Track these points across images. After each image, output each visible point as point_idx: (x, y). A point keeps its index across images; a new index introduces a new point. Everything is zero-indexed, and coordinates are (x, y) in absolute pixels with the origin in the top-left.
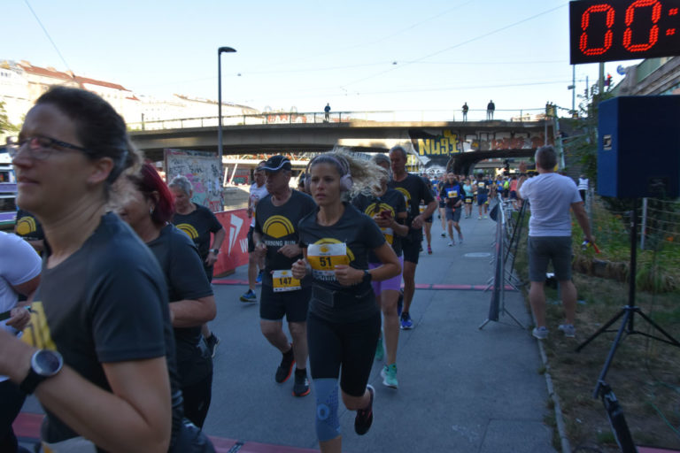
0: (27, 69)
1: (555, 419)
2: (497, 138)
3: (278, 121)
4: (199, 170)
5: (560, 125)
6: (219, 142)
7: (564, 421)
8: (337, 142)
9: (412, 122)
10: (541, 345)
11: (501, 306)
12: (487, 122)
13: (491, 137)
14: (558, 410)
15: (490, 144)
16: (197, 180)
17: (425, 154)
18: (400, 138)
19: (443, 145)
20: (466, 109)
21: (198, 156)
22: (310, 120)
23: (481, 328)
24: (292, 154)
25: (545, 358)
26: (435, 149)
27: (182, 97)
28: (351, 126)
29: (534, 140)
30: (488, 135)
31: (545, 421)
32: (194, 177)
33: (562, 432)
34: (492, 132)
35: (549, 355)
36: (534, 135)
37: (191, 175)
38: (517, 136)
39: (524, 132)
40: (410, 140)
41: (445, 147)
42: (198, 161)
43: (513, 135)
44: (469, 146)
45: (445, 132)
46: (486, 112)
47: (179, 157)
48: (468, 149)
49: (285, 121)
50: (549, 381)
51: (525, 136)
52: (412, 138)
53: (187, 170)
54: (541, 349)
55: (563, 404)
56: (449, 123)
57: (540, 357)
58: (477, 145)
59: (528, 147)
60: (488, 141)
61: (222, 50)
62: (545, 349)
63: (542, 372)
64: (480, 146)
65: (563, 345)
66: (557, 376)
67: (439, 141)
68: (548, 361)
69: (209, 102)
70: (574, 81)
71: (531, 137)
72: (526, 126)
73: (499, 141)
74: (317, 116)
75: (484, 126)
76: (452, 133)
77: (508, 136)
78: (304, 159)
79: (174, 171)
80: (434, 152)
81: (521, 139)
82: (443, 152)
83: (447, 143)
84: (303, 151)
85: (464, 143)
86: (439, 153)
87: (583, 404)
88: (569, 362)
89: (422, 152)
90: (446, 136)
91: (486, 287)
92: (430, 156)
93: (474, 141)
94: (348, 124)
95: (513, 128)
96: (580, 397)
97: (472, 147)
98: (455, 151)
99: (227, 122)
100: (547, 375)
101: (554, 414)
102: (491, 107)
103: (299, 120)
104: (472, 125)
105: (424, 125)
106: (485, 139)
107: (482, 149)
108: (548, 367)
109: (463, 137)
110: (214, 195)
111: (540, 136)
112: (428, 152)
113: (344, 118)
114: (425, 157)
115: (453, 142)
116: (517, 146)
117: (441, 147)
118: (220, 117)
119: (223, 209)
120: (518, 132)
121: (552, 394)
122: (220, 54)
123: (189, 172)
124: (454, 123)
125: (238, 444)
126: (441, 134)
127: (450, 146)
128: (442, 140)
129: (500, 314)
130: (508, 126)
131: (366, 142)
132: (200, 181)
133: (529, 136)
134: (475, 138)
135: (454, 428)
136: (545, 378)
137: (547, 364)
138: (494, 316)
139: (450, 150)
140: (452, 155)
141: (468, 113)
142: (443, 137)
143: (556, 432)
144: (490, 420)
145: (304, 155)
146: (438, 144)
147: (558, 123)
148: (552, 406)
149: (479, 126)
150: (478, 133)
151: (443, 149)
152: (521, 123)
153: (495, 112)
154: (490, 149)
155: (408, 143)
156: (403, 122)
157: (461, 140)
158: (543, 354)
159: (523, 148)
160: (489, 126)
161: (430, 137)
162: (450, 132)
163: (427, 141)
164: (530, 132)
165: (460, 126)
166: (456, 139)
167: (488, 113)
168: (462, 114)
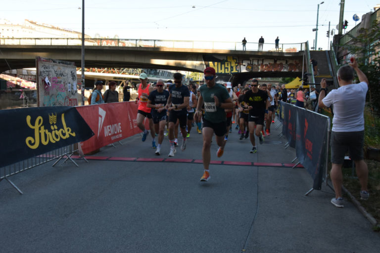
2: (264, 63)
4: (62, 75)
5: (311, 55)
8: (150, 61)
9: (206, 50)
12: (258, 52)
13: (260, 62)
15: (260, 67)
16: (60, 82)
18: (197, 60)
19: (226, 66)
21: (61, 64)
22: (129, 44)
24: (116, 70)
26: (221, 69)
27: (32, 22)
28: (162, 50)
29: (290, 65)
30: (258, 60)
32: (58, 80)
34: (262, 59)
36: (290, 62)
37: (56, 78)
38: (278, 62)
39: (283, 60)
40: (203, 62)
41: (228, 68)
42: (62, 68)
43: (275, 61)
44: (245, 67)
45: (229, 57)
47: (47, 64)
48: (244, 70)
51: (284, 63)
52: (205, 61)
53: (53, 75)
56: (231, 51)
58: (250, 68)
59: (285, 70)
60: (258, 65)
64: (252, 68)
67: (224, 64)
69: (53, 28)
70: (317, 25)
71: (288, 63)
72: (286, 55)
73: (266, 65)
74: (138, 41)
75: (257, 54)
76: (233, 59)
77: (272, 62)
78: (124, 73)
79: (43, 75)
80: (220, 72)
81: (281, 64)
82: (226, 72)
83: (229, 65)
84: (125, 67)
85: (241, 66)
86: (223, 72)
90: (229, 60)
93: (248, 64)
94: (158, 48)
95: (276, 56)
97: (246, 70)
98: (234, 71)
102: (262, 41)
103: (121, 45)
104: (248, 53)
105: (214, 52)
106: (257, 64)
107: (254, 71)
109: (241, 62)
110: (72, 94)
111: (294, 63)
113: (158, 44)
115: (233, 65)
116: (278, 69)
117: (225, 68)
119: (83, 104)
120: (280, 60)
123: (55, 75)
124: (235, 51)
126: (225, 59)
127: (232, 67)
128: (226, 63)
130: (273, 55)
131: (172, 62)
132: (62, 83)
133: (286, 63)
134: (249, 62)
139: (232, 70)
140: (232, 73)
141: (247, 44)
142: (227, 61)
145: (124, 70)
146: (223, 66)
147: (309, 53)
149: (253, 54)
150: (251, 59)
151: (226, 70)
152: (282, 53)
153: (264, 45)
154: (259, 71)
155: (201, 64)
156: (200, 49)
157: (239, 63)
159: (282, 71)
160: (260, 54)
161: (218, 61)
162: (231, 57)
163: (216, 63)
164: (288, 60)
165: (240, 53)
166: (236, 63)
167: (259, 46)
168: (242, 46)
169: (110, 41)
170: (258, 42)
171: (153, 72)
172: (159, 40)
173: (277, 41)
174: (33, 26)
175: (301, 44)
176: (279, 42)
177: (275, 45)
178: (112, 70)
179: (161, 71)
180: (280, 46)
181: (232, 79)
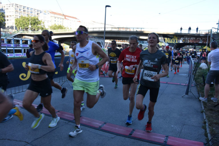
0: (50, 12)
1: (206, 127)
2: (191, 39)
3: (122, 30)
5: (213, 36)
6: (104, 35)
7: (209, 128)
8: (139, 37)
10: (202, 104)
11: (189, 90)
12: (188, 34)
13: (189, 39)
14: (207, 124)
15: (189, 41)
17: (167, 43)
18: (160, 37)
19: (173, 40)
20: (181, 29)
22: (132, 30)
23: (182, 97)
25: (203, 108)
26: (171, 41)
28: (144, 32)
29: (203, 40)
31: (202, 127)
33: (208, 132)
34: (190, 37)
35: (204, 107)
36: (203, 38)
38: (197, 39)
39: (200, 37)
40: (163, 38)
41: (173, 41)
42: (98, 40)
43: (196, 38)
44: (181, 41)
45: (174, 36)
46: (188, 31)
48: (181, 42)
49: (124, 30)
50: (204, 115)
51: (200, 39)
52: (163, 37)
54: (202, 105)
55: (209, 123)
56: (175, 33)
57: (202, 107)
58: (184, 41)
59: (201, 42)
60: (188, 40)
61: (107, 6)
62: (203, 105)
63: (202, 112)
64: (185, 41)
65: (210, 105)
66: (207, 114)
67: (172, 39)
68: (204, 109)
69: (101, 23)
73: (192, 40)
74: (134, 29)
75: (187, 35)
76: (176, 37)
77: (194, 38)
80: (170, 42)
81: (199, 40)
82: (173, 43)
83: (174, 40)
85: (180, 40)
86: (171, 43)
87: (216, 123)
88: (211, 110)
89: (166, 42)
90: (174, 37)
91: (185, 84)
92: (168, 43)
93: (183, 39)
94: (143, 32)
95: (196, 36)
96: (215, 121)
97: (182, 41)
98: (177, 42)
99: (107, 30)
100: (204, 113)
101: (206, 125)
102: (190, 29)
103: (128, 30)
104: (183, 34)
105: (168, 33)
107: (186, 42)
108: (204, 111)
109: (180, 38)
111: (205, 39)
112: (168, 42)
113: (142, 30)
114: (167, 44)
115: (176, 39)
116: (197, 42)
117: (172, 41)
118: (105, 28)
120: (198, 37)
121: (205, 119)
122: (106, 7)
124: (177, 33)
125: (104, 123)
126: (173, 37)
127: (175, 41)
128: (173, 39)
129: (189, 93)
130: (195, 35)
133: (201, 39)
134: (184, 38)
135: (172, 126)
136: (203, 114)
137: (203, 110)
138: (187, 93)
139: (175, 42)
140: (176, 43)
141: (182, 30)
142: (173, 38)
143: (206, 131)
144: (184, 125)
146: (171, 40)
147: (212, 35)
148: (205, 123)
149: (185, 35)
150: (185, 37)
151: (173, 42)
152: (199, 34)
153: (191, 31)
154: (188, 42)
155: (162, 39)
157: (179, 39)
158: (203, 106)
159: (199, 43)
160: (189, 35)
161: (169, 37)
162: (176, 36)
163: (168, 39)
164: (202, 38)
165: (179, 34)
166: (177, 39)
167: (189, 31)
168: (180, 31)
169: (124, 29)
170: (188, 29)
171: (142, 42)
172: (143, 28)
173: (197, 29)
174: (94, 23)
175: (209, 30)
176: (198, 29)
177: (196, 31)
178: (124, 41)
179: (145, 41)
180: (199, 31)
181: (175, 46)
